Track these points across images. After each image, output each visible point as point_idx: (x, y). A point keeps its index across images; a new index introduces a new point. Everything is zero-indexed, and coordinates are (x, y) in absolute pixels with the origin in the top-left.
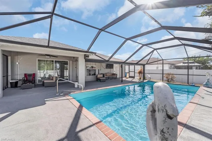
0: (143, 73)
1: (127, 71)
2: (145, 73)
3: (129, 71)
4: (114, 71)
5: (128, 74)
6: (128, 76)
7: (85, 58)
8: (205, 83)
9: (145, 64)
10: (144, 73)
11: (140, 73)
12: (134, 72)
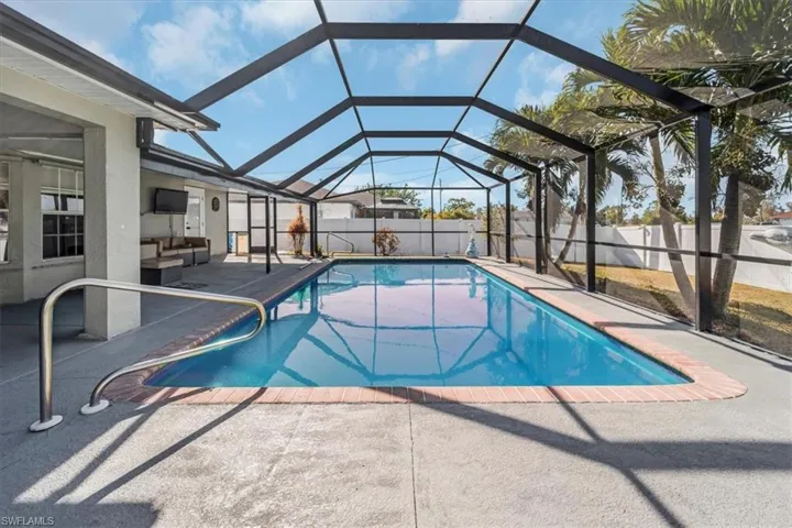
0: (311, 232)
2: (316, 232)
3: (250, 227)
4: (186, 225)
5: (243, 241)
6: (244, 248)
7: (138, 144)
8: (468, 249)
9: (318, 200)
10: (314, 232)
11: (298, 230)
12: (275, 228)
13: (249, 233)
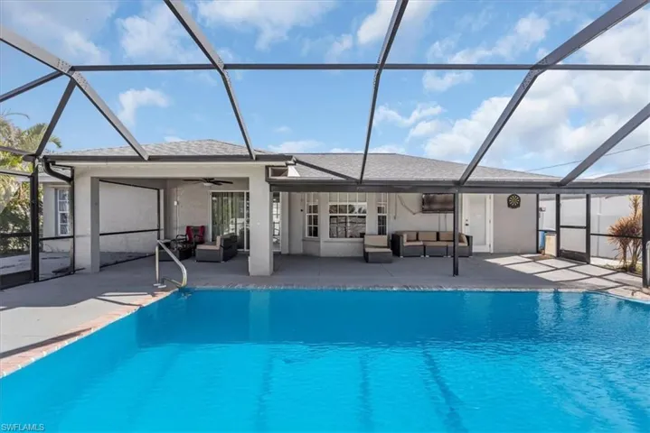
1: (548, 222)
3: (558, 226)
4: (464, 222)
5: (551, 240)
6: (550, 249)
7: (267, 180)
12: (588, 227)
13: (558, 232)
